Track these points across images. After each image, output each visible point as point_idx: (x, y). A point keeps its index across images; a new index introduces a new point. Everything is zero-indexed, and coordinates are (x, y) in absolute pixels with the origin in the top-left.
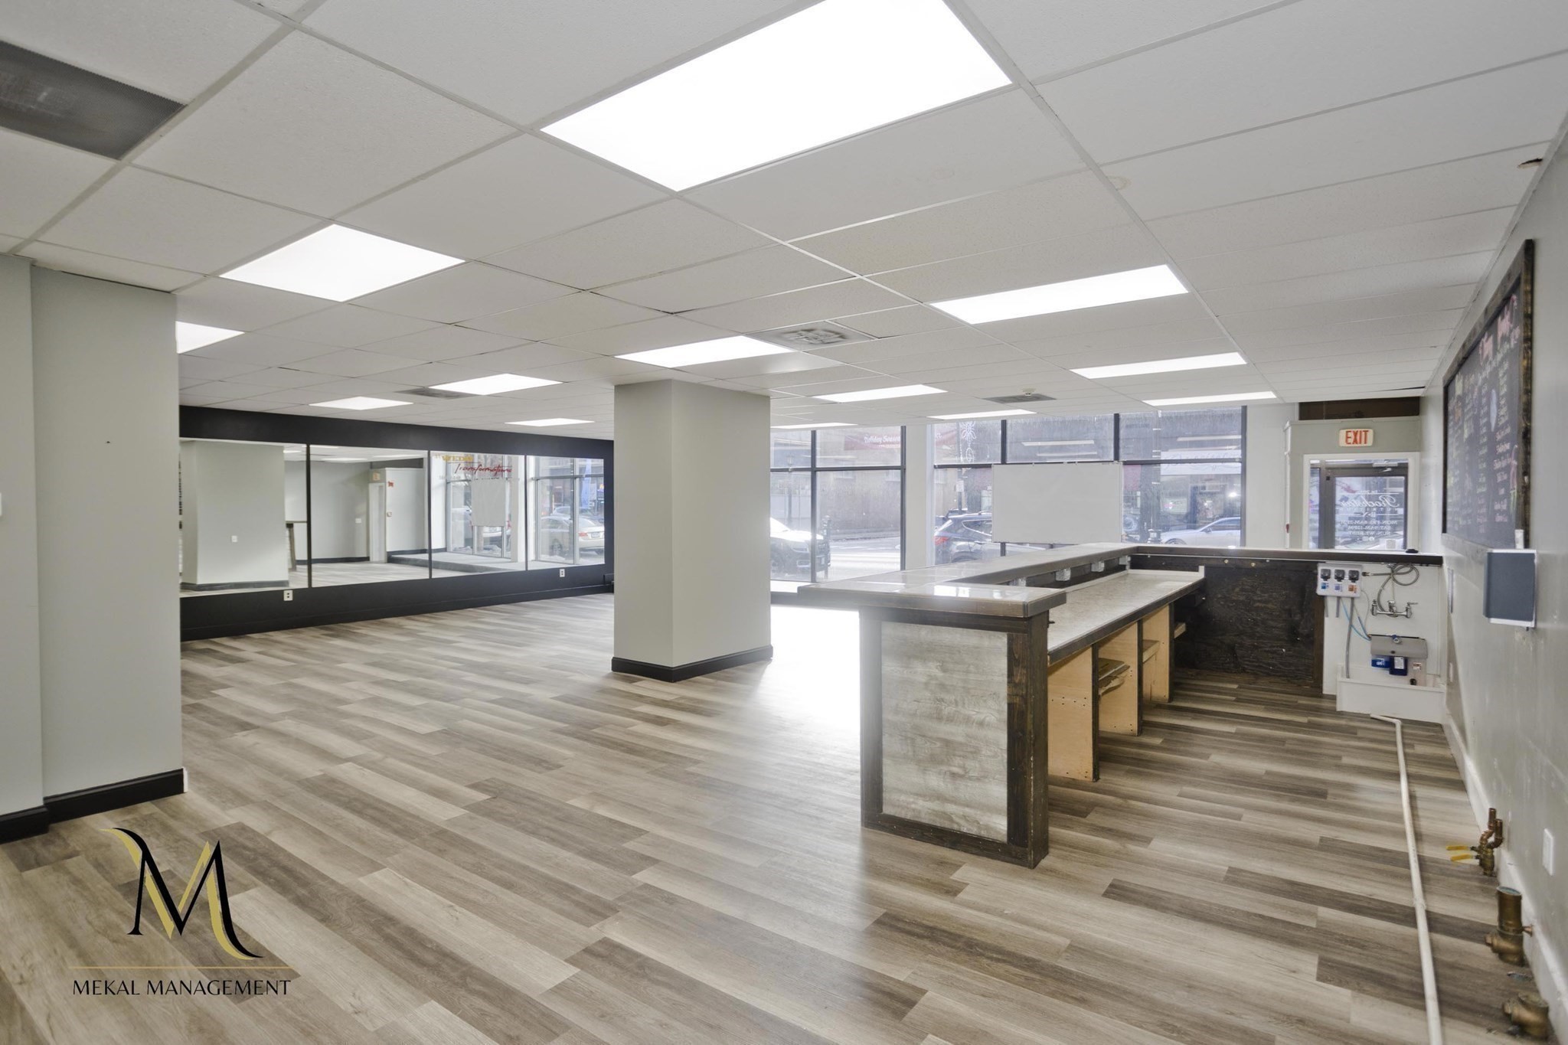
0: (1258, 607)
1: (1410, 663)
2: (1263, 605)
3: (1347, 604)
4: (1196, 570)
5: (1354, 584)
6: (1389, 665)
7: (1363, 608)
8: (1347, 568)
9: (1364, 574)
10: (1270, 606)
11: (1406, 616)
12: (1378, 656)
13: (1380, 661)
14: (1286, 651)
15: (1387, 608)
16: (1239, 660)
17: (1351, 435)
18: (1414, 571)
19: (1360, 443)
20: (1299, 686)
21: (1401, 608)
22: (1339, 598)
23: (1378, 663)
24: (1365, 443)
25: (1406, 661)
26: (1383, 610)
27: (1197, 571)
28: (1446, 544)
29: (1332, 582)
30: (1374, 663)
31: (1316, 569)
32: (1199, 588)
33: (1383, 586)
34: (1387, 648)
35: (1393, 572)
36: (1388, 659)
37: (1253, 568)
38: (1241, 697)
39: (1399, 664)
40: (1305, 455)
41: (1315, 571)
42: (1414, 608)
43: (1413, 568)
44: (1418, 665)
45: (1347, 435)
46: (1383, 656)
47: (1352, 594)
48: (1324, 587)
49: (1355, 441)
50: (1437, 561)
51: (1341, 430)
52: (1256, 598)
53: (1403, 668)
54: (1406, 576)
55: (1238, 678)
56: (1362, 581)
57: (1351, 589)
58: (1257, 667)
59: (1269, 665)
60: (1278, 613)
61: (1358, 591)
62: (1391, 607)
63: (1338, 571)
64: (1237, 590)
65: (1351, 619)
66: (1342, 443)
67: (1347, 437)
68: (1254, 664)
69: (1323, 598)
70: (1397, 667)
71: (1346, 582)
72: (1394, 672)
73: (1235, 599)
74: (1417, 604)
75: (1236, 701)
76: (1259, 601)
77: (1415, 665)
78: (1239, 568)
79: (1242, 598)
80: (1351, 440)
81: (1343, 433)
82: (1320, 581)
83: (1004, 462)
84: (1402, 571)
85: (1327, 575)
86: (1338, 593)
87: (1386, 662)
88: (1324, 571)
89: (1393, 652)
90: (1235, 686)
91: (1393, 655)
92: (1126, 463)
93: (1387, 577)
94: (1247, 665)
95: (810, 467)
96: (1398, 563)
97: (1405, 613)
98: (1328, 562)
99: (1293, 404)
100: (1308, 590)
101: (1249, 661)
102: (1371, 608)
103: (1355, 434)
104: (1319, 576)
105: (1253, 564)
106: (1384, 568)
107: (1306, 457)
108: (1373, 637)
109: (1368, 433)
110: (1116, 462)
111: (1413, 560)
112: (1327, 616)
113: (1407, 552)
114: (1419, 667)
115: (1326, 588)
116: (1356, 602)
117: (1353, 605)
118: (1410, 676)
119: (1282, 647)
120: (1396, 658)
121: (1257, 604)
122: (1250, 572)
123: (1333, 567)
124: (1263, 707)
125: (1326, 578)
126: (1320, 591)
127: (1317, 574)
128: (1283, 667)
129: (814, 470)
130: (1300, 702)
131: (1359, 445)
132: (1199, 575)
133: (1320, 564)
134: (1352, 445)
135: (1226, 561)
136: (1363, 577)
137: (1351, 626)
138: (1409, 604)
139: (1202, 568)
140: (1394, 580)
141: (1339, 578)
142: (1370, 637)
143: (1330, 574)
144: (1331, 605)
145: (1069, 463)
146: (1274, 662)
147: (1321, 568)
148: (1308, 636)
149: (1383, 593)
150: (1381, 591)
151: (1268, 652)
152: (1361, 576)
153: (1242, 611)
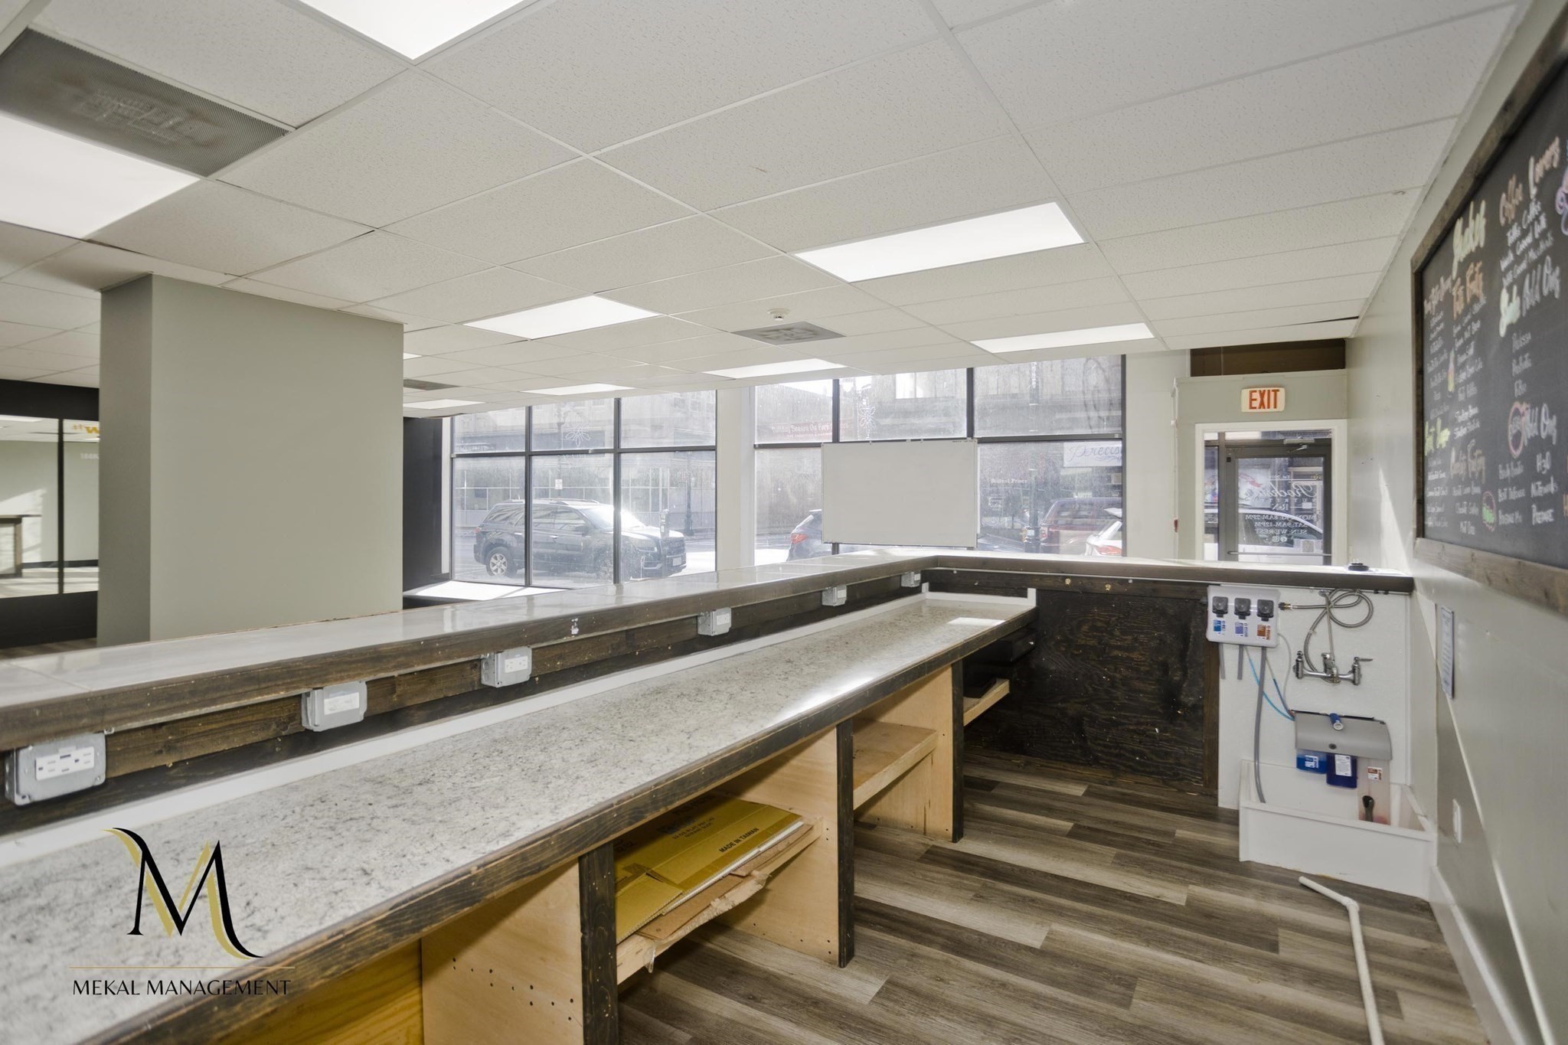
0: (1116, 657)
1: (1362, 767)
2: (1125, 654)
3: (1256, 656)
4: (1023, 594)
5: (1265, 624)
6: (1327, 766)
7: (1281, 664)
8: (1255, 595)
9: (1283, 606)
10: (1135, 655)
11: (1353, 682)
12: (1309, 752)
13: (1311, 760)
14: (1160, 731)
15: (1320, 666)
16: (1089, 743)
17: (1256, 395)
18: (1363, 605)
19: (1269, 407)
20: (1180, 791)
21: (1343, 667)
22: (1242, 646)
23: (1308, 764)
24: (1275, 407)
25: (1354, 762)
26: (1313, 669)
27: (1025, 596)
28: (1416, 554)
29: (1231, 619)
30: (1301, 763)
31: (1206, 595)
32: (1026, 624)
33: (1314, 627)
34: (1321, 739)
35: (1329, 603)
36: (1324, 759)
37: (1107, 594)
38: (1085, 823)
39: (1343, 768)
40: (1197, 425)
41: (1203, 600)
42: (1365, 668)
43: (1361, 598)
44: (1375, 771)
45: (1251, 395)
46: (1316, 753)
47: (1262, 641)
48: (1217, 629)
49: (1262, 404)
50: (1405, 586)
51: (1241, 387)
52: (1113, 642)
53: (1349, 773)
54: (1350, 611)
55: (1087, 773)
56: (1280, 621)
57: (1262, 632)
58: (1116, 756)
59: (1134, 753)
60: (1148, 669)
61: (1272, 635)
62: (1328, 666)
63: (1239, 601)
64: (1085, 628)
65: (1261, 683)
66: (1245, 407)
67: (1252, 400)
68: (1113, 750)
69: (1216, 646)
70: (1339, 772)
71: (1253, 621)
72: (1334, 780)
73: (1083, 642)
74: (1370, 660)
75: (1071, 834)
76: (1119, 648)
77: (1370, 771)
78: (1086, 593)
79: (1093, 642)
80: (1256, 404)
81: (1246, 393)
82: (1212, 617)
83: (836, 439)
84: (1343, 602)
85: (1221, 608)
86: (1240, 639)
87: (1320, 762)
88: (1218, 600)
89: (1333, 747)
90: (1078, 790)
91: (1332, 751)
92: (982, 441)
93: (1319, 612)
94: (1102, 752)
95: (613, 448)
96: (1336, 588)
97: (1350, 676)
98: (1224, 584)
99: (1183, 352)
100: (1193, 632)
101: (1105, 746)
102: (1294, 663)
103: (1262, 395)
104: (1210, 608)
105: (1108, 587)
106: (1314, 596)
107: (1199, 427)
108: (1298, 715)
109: (1278, 393)
110: (970, 439)
111: (1361, 585)
112: (1224, 678)
113: (1351, 568)
114: (1377, 775)
115: (1222, 630)
116: (1269, 655)
117: (1264, 659)
118: (1362, 790)
119: (1154, 725)
120: (1337, 757)
121: (1116, 653)
122: (1104, 599)
123: (1231, 593)
124: (1114, 851)
125: (1221, 613)
126: (1212, 635)
127: (1206, 605)
128: (1154, 758)
129: (617, 452)
130: (1180, 833)
131: (1267, 410)
132: (1029, 602)
133: (1210, 586)
134: (1257, 410)
135: (1068, 581)
136: (1280, 611)
137: (1261, 693)
138: (1357, 660)
139: (1032, 592)
140: (1332, 618)
141: (1243, 614)
142: (1293, 714)
143: (1226, 607)
144: (1229, 658)
145: (912, 440)
146: (1141, 748)
147: (1213, 593)
148: (1195, 708)
149: (1313, 640)
150: (1309, 636)
151: (1134, 731)
152: (1277, 610)
153: (1093, 663)
